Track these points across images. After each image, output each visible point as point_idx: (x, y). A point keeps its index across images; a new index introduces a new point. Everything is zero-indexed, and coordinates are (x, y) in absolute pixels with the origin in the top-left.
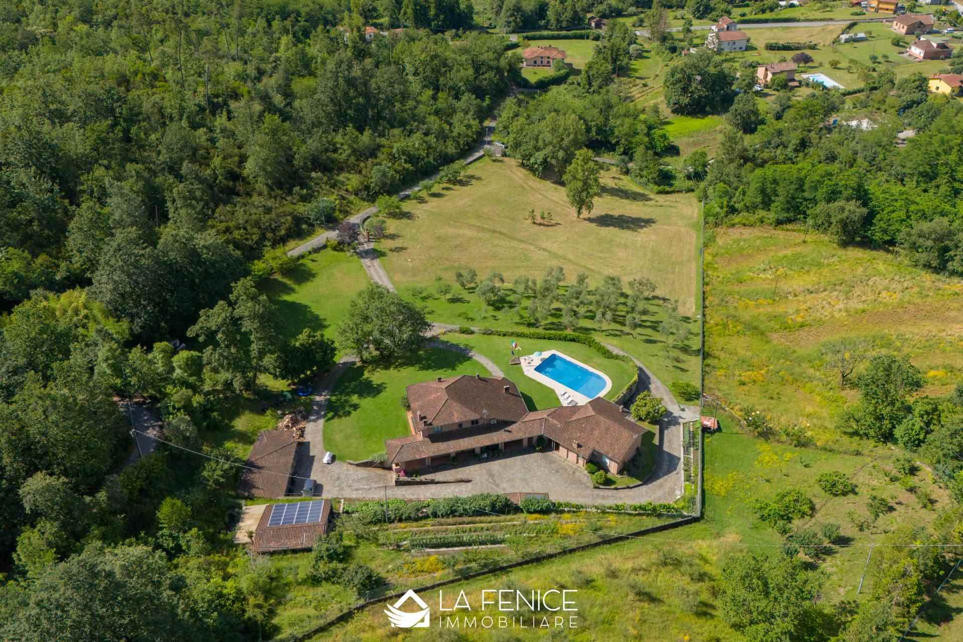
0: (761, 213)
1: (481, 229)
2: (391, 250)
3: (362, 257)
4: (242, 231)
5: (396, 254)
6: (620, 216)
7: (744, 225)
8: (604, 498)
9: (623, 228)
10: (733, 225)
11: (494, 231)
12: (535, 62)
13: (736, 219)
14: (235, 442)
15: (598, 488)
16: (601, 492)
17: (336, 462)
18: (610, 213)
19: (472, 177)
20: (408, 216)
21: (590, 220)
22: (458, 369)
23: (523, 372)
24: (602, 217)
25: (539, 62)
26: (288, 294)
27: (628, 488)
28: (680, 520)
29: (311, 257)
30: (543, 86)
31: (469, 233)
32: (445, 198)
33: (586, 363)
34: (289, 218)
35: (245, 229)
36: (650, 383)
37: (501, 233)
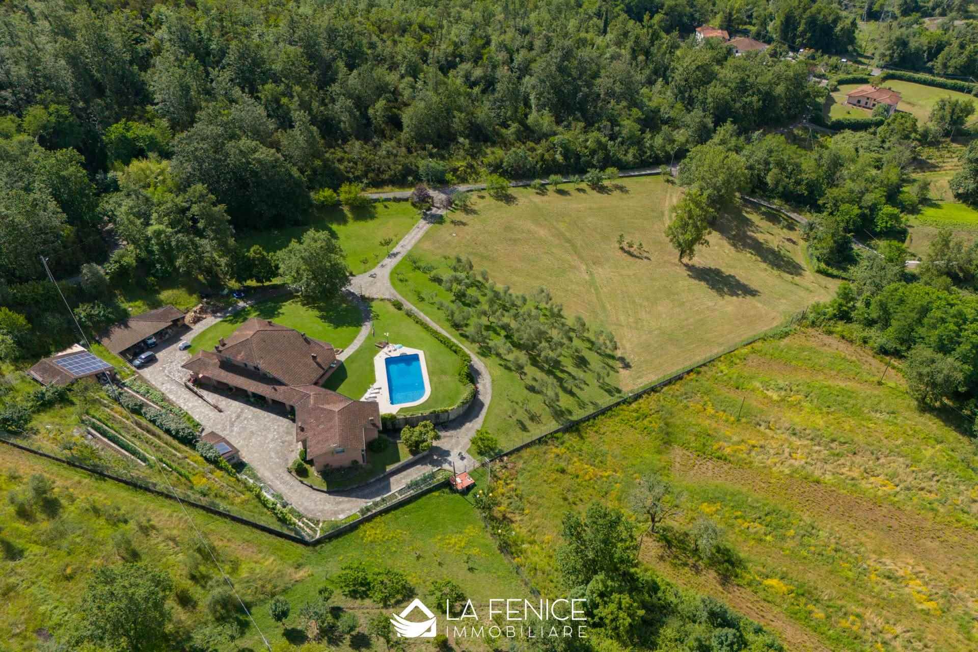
0: (873, 332)
1: (560, 235)
2: (452, 222)
3: (425, 219)
4: (351, 164)
5: (452, 225)
6: (730, 276)
7: (843, 337)
8: (284, 483)
9: (713, 288)
10: (830, 333)
11: (568, 241)
12: (859, 102)
13: (840, 327)
14: (144, 304)
15: (290, 472)
16: (287, 477)
17: (185, 352)
18: (723, 270)
19: (621, 189)
20: (509, 199)
21: (690, 268)
22: (339, 329)
23: (375, 355)
24: (710, 269)
25: (863, 103)
26: (339, 224)
27: (311, 487)
28: (293, 534)
29: (386, 203)
30: (838, 127)
31: (542, 233)
32: (568, 197)
33: (430, 374)
34: (400, 167)
35: (356, 163)
36: (470, 421)
37: (573, 246)
